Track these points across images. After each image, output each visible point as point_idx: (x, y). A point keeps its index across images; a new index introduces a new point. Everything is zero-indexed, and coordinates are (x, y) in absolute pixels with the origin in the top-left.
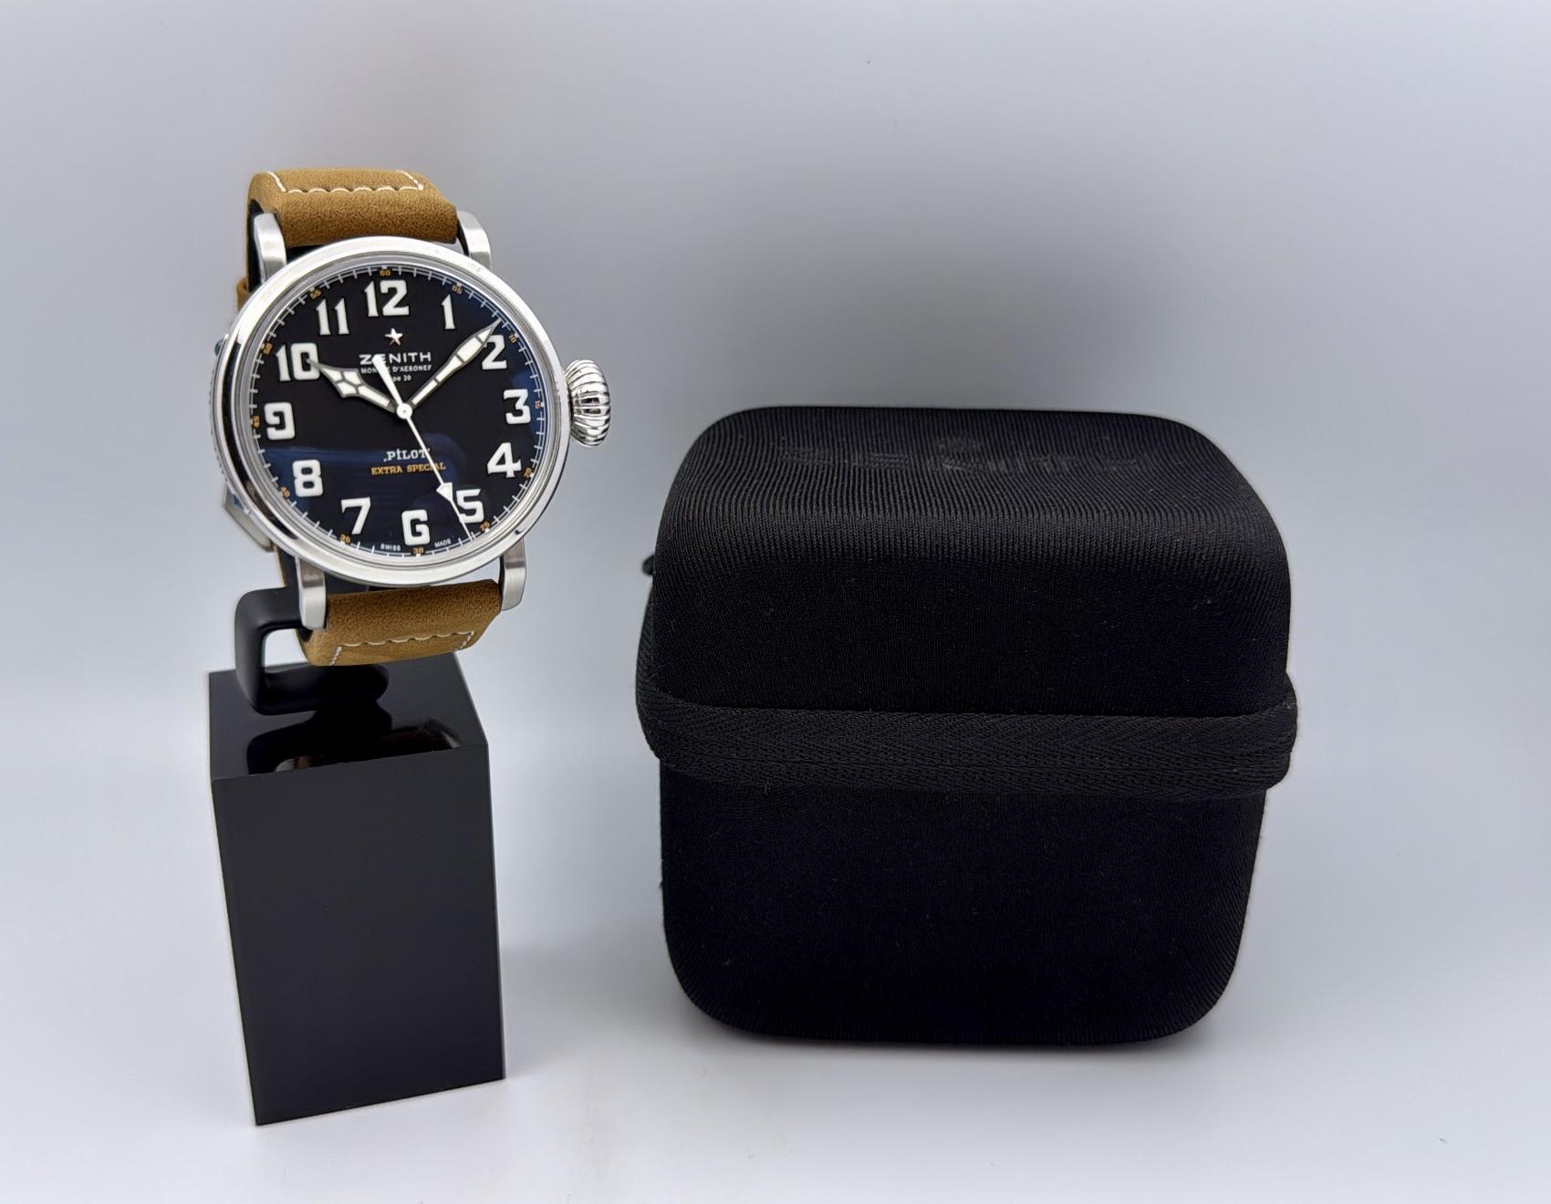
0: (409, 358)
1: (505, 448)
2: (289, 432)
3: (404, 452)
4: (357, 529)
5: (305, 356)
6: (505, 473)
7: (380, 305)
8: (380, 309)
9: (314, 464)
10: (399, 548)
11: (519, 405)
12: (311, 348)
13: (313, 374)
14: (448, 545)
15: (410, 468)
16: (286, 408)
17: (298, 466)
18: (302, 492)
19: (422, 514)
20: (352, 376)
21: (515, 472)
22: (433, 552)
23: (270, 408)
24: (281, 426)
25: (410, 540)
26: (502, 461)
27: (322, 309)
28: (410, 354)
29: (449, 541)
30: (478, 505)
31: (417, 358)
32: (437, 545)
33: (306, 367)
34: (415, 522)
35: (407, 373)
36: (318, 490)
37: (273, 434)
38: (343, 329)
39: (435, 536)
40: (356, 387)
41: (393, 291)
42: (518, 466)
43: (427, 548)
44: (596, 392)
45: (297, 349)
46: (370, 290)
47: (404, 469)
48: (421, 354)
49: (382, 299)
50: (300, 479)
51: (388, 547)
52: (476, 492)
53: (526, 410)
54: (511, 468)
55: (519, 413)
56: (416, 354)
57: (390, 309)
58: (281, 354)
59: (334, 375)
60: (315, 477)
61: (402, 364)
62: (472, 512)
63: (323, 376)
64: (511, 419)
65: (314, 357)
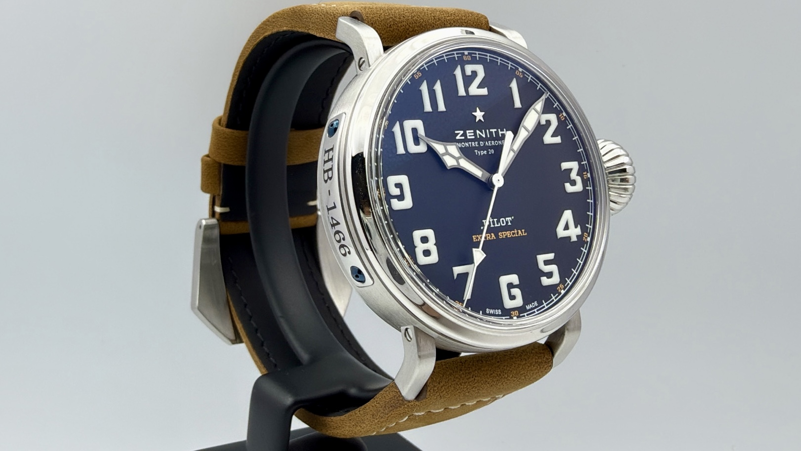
0: (491, 133)
1: (568, 215)
2: (407, 203)
3: (495, 220)
4: (468, 295)
5: (415, 131)
6: (569, 238)
7: (467, 86)
8: (467, 91)
9: (430, 233)
10: (499, 312)
11: (574, 175)
12: (419, 124)
13: (422, 148)
14: (536, 307)
15: (502, 235)
16: (404, 179)
17: (417, 234)
18: (423, 260)
19: (514, 278)
20: (453, 149)
21: (578, 236)
22: (525, 314)
23: (392, 180)
24: (401, 197)
25: (508, 304)
26: (567, 227)
27: (424, 88)
28: (491, 130)
29: (536, 304)
30: (554, 268)
31: (497, 133)
32: (528, 307)
33: (417, 141)
34: (510, 286)
35: (491, 147)
36: (434, 258)
37: (397, 205)
38: (442, 107)
39: (527, 300)
40: (457, 159)
41: (475, 74)
42: (578, 231)
43: (521, 311)
44: (623, 164)
45: (409, 124)
46: (458, 72)
47: (497, 235)
48: (499, 130)
49: (468, 80)
50: (420, 247)
51: (492, 311)
52: (551, 256)
53: (579, 180)
54: (574, 232)
55: (573, 183)
56: (495, 130)
57: (474, 90)
58: (397, 129)
59: (439, 148)
60: (431, 245)
61: (486, 139)
62: (550, 275)
63: (430, 149)
64: (569, 188)
65: (421, 132)
